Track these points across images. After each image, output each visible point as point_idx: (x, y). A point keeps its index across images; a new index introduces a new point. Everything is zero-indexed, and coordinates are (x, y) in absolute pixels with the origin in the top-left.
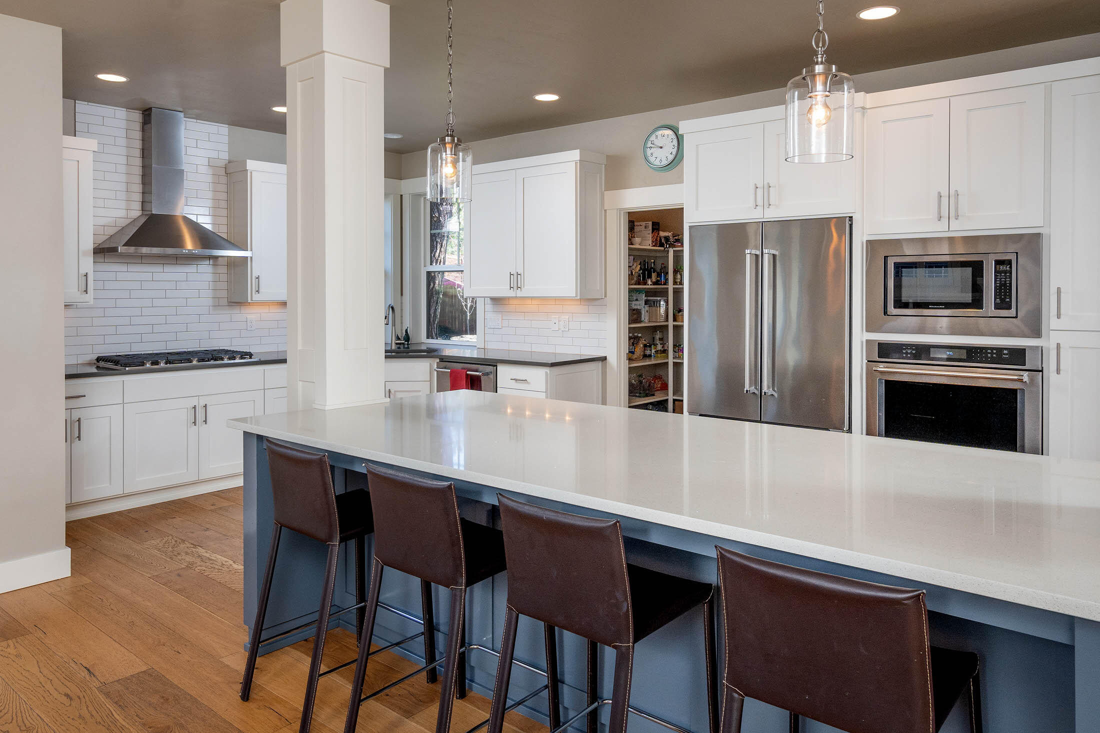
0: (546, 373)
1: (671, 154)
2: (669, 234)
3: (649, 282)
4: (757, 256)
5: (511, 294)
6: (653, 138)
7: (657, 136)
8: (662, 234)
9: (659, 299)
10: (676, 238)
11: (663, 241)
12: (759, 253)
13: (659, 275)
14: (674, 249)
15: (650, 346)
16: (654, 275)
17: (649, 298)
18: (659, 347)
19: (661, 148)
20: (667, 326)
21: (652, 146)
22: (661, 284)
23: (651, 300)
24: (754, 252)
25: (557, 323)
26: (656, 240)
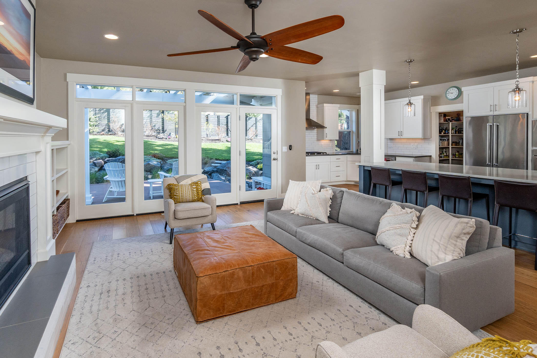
0: (413, 159)
1: (456, 95)
2: (450, 118)
3: (442, 133)
4: (491, 125)
5: (399, 137)
6: (449, 90)
7: (450, 90)
8: (447, 118)
9: (446, 138)
10: (452, 119)
11: (447, 120)
12: (492, 124)
13: (445, 131)
14: (452, 122)
15: (442, 154)
16: (443, 131)
17: (442, 138)
18: (445, 154)
19: (452, 93)
20: (449, 148)
21: (449, 93)
22: (446, 134)
23: (442, 139)
24: (490, 124)
25: (413, 146)
26: (445, 120)
